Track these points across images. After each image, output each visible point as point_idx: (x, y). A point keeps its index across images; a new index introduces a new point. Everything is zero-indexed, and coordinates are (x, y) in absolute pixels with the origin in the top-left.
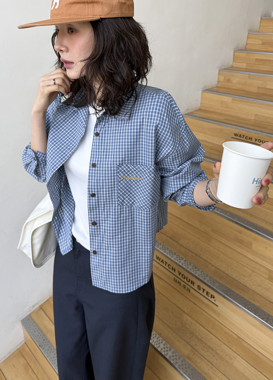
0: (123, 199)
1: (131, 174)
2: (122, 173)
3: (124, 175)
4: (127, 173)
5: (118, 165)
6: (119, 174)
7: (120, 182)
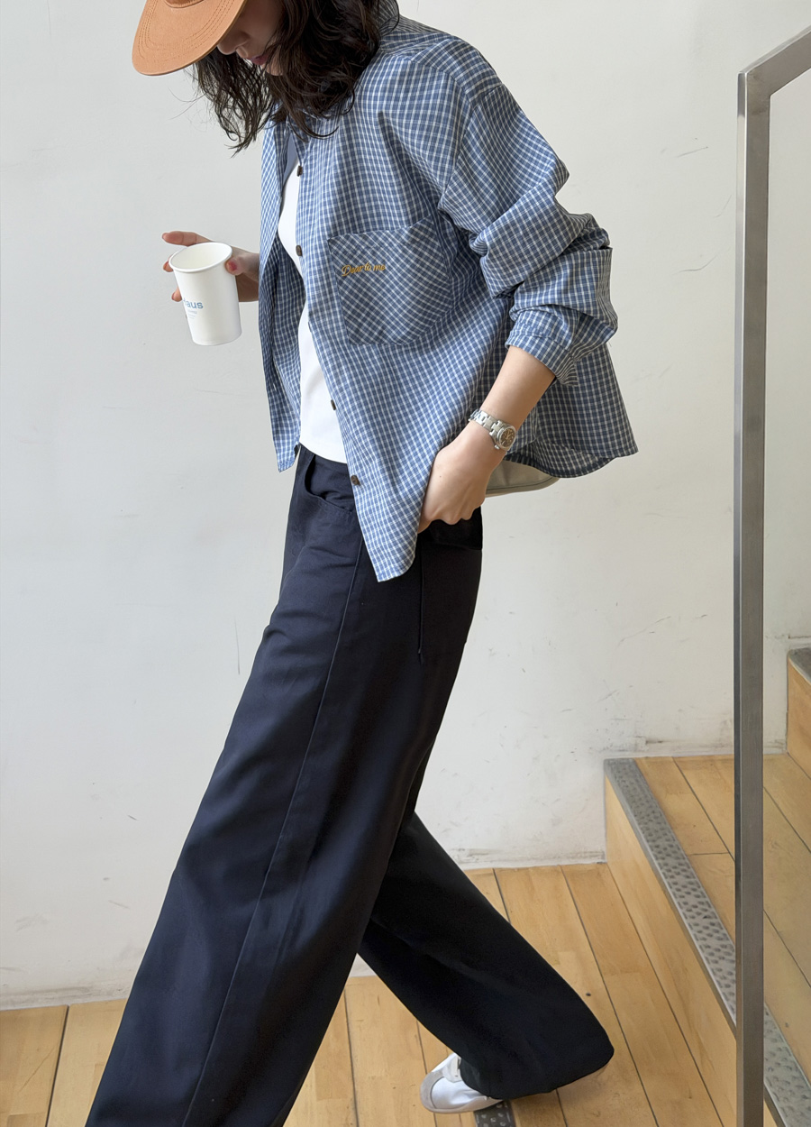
0: (356, 326)
1: (360, 257)
2: (341, 257)
3: (347, 262)
4: (351, 257)
5: (328, 238)
6: (336, 263)
7: (341, 283)
